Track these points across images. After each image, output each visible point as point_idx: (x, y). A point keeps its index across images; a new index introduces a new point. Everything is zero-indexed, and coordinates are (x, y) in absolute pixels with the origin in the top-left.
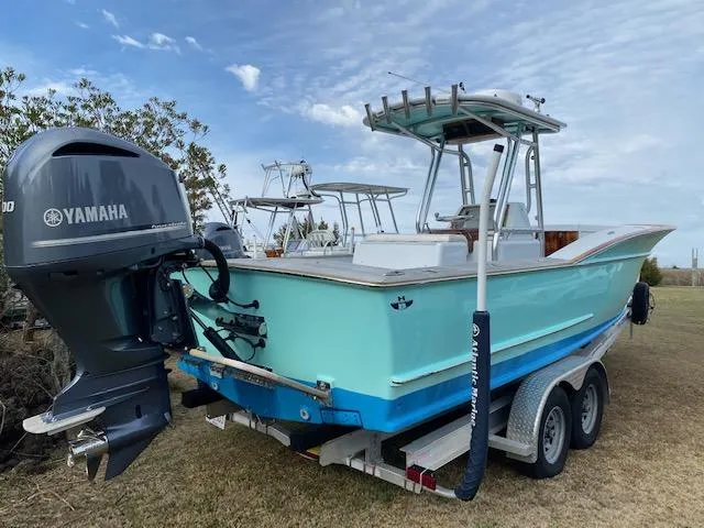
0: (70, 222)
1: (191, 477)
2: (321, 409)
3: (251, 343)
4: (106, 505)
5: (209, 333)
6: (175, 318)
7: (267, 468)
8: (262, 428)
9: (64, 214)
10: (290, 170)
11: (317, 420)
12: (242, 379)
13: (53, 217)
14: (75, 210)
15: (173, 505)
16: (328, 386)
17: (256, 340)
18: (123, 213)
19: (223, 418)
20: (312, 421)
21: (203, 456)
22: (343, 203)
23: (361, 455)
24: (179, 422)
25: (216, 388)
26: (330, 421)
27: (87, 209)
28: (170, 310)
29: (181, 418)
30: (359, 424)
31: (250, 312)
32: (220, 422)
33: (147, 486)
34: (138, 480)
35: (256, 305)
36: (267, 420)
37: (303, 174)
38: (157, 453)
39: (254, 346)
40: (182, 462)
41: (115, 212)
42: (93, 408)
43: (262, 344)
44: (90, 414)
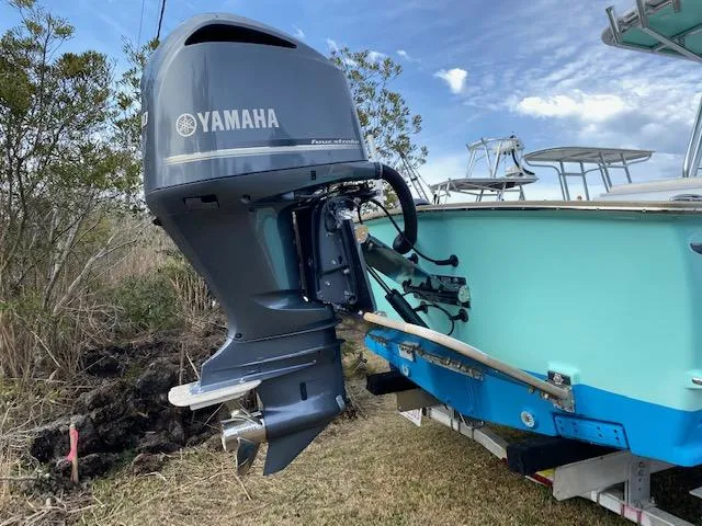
0: (206, 130)
1: (380, 480)
2: (555, 414)
3: (448, 314)
4: (284, 498)
5: (393, 297)
6: (346, 271)
7: (474, 484)
8: (466, 430)
9: (198, 120)
10: (497, 148)
11: (548, 429)
12: (438, 363)
13: (186, 125)
14: (211, 115)
15: (355, 514)
16: (566, 380)
17: (455, 311)
18: (273, 121)
19: (419, 413)
20: (539, 431)
21: (395, 456)
22: (564, 174)
23: (618, 489)
24: (372, 412)
25: (407, 374)
26: (569, 433)
27: (226, 113)
28: (340, 259)
29: (375, 408)
30: (623, 444)
31: (447, 270)
32: (415, 416)
33: (329, 483)
34: (320, 475)
35: (453, 261)
36: (472, 421)
37: (513, 151)
38: (344, 444)
39: (453, 319)
40: (372, 460)
41: (262, 118)
42: (247, 381)
43: (463, 317)
44: (243, 387)
